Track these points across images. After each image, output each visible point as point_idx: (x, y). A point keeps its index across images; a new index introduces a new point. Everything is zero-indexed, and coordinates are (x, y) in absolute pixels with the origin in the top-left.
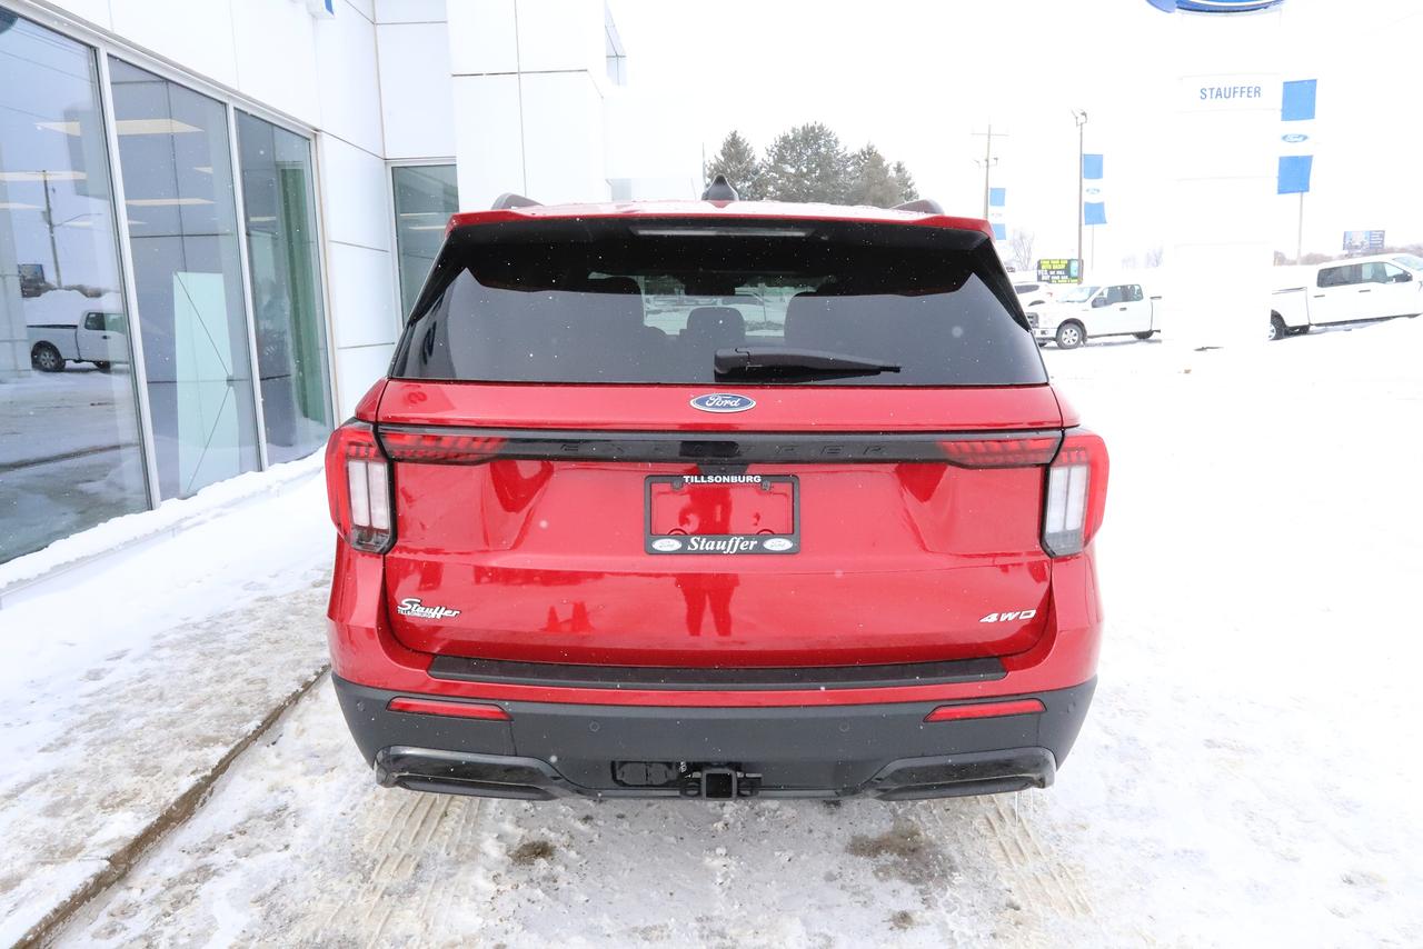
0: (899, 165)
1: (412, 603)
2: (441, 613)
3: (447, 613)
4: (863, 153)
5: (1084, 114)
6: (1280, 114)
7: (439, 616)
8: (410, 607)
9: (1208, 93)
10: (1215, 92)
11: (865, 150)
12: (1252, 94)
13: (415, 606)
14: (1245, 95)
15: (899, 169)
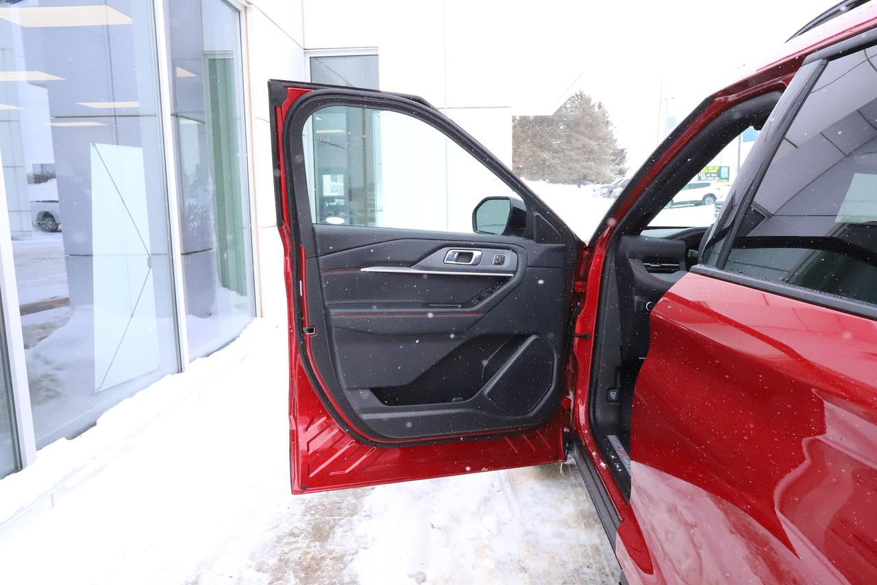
0: (600, 104)
4: (577, 95)
11: (578, 93)
15: (600, 107)
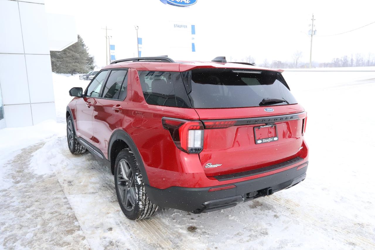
1: (209, 164)
2: (217, 165)
3: (219, 165)
5: (138, 27)
6: (191, 33)
7: (217, 166)
8: (209, 165)
9: (176, 26)
10: (177, 26)
12: (185, 27)
13: (210, 165)
14: (184, 27)
